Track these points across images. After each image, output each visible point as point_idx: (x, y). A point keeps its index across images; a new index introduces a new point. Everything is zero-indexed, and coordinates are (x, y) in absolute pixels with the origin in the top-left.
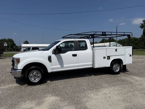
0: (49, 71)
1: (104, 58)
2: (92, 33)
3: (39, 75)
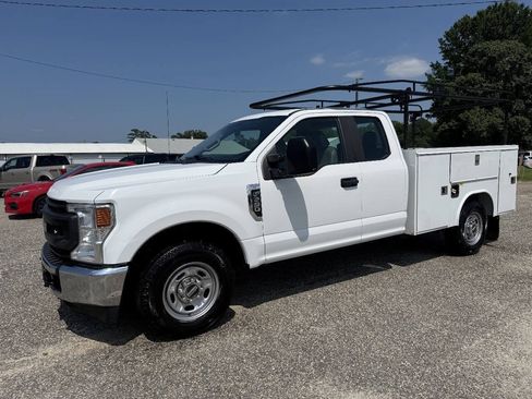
0: (254, 259)
1: (444, 190)
2: (403, 87)
3: (208, 285)
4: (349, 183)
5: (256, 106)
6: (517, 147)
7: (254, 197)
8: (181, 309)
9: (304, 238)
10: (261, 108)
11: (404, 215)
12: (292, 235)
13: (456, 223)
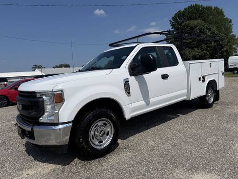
3: (109, 129)
4: (165, 77)
5: (111, 45)
6: (223, 59)
7: (127, 85)
8: (97, 143)
9: (148, 104)
10: (113, 46)
11: (186, 91)
12: (143, 103)
13: (205, 94)
